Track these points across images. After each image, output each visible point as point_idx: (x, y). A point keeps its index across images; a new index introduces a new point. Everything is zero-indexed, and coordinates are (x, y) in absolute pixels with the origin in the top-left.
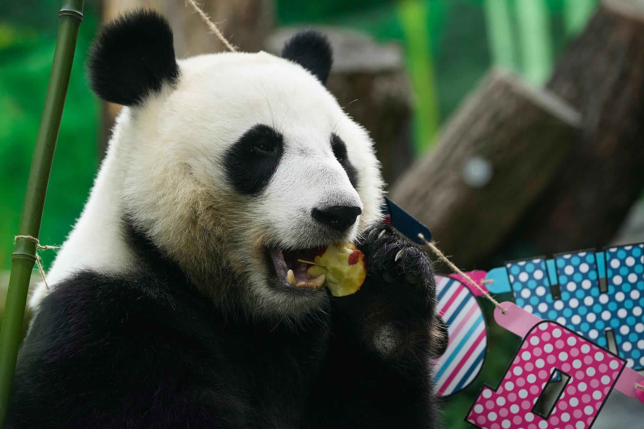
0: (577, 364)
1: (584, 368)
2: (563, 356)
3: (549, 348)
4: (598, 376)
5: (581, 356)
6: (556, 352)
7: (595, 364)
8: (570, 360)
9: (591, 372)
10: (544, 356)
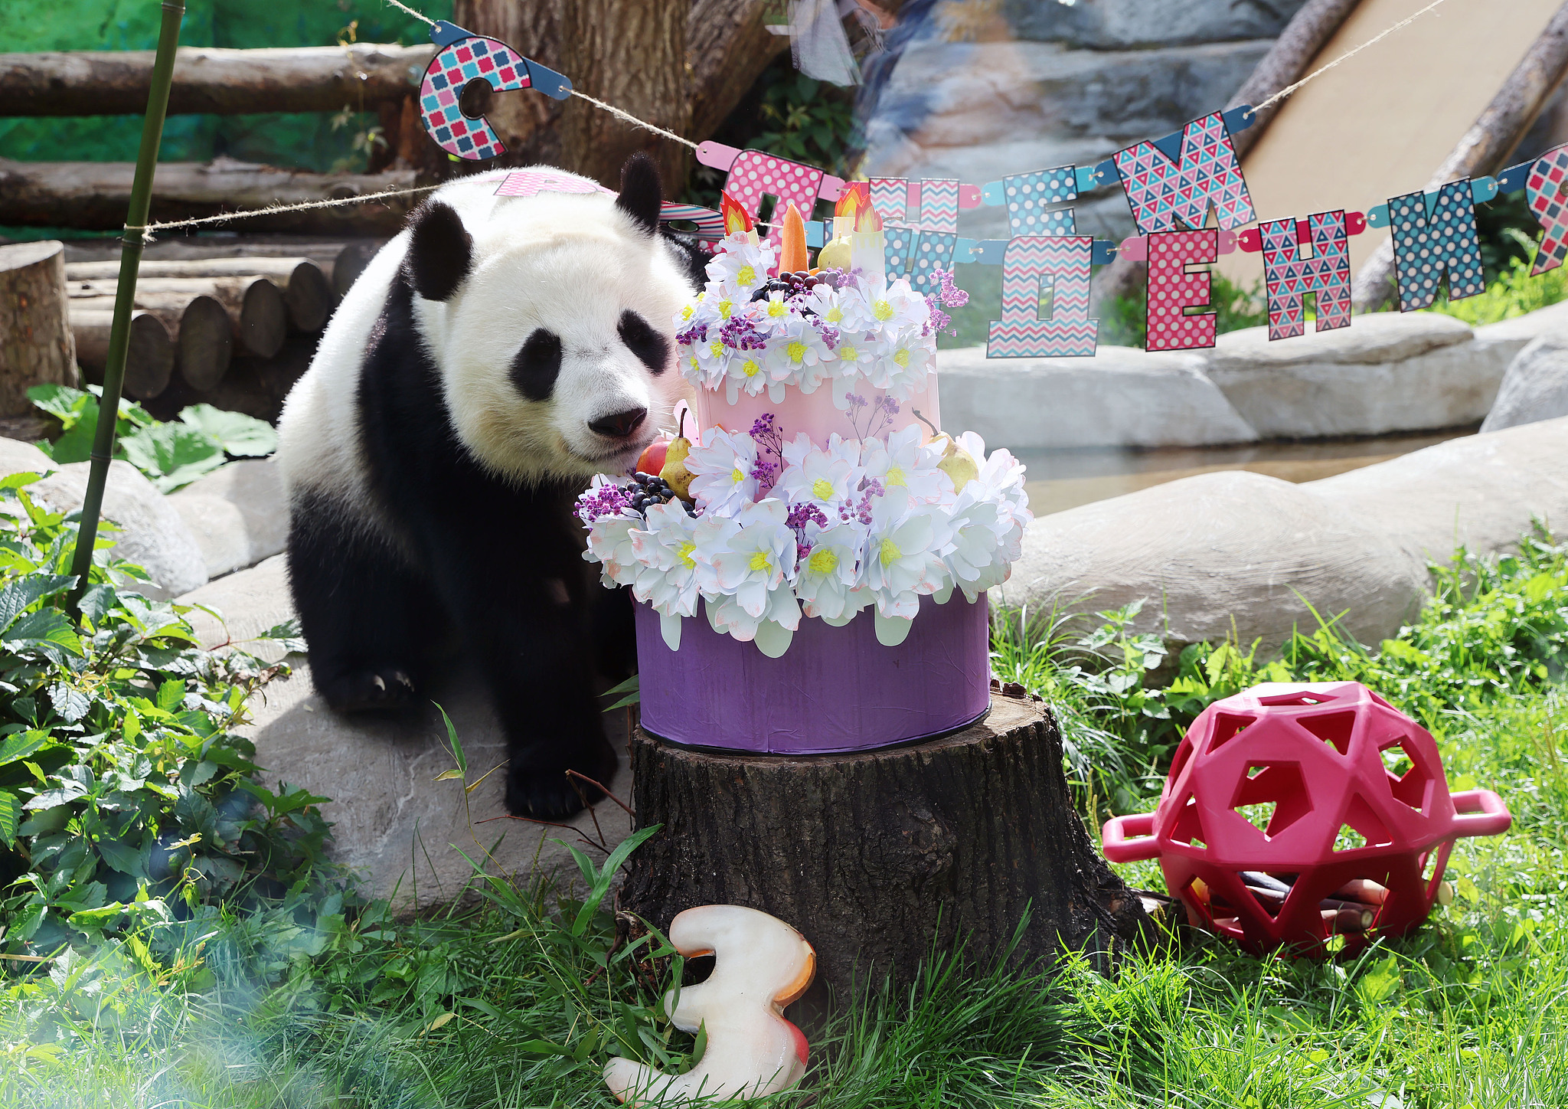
0: (781, 184)
1: (788, 185)
2: (767, 180)
3: (753, 175)
4: (802, 189)
5: (783, 176)
6: (760, 177)
7: (798, 180)
8: (774, 181)
9: (795, 187)
10: (750, 183)
